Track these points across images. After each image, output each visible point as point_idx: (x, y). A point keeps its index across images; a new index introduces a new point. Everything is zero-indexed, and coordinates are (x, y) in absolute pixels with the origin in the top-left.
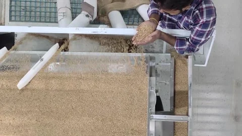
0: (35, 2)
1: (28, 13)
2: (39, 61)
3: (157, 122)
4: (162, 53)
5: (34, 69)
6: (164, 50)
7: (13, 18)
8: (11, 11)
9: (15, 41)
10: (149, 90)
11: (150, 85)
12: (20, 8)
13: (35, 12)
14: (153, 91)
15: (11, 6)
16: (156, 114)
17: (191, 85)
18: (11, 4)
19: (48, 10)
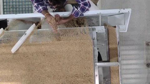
0: (19, 2)
1: (14, 9)
2: (24, 35)
3: (99, 68)
4: (99, 26)
5: (21, 40)
6: (100, 24)
7: (5, 13)
8: (4, 9)
9: (8, 24)
10: (93, 47)
11: (94, 44)
12: (10, 7)
13: (19, 8)
14: (96, 48)
15: (4, 6)
16: (98, 62)
17: (119, 43)
18: (3, 4)
19: (27, 6)
